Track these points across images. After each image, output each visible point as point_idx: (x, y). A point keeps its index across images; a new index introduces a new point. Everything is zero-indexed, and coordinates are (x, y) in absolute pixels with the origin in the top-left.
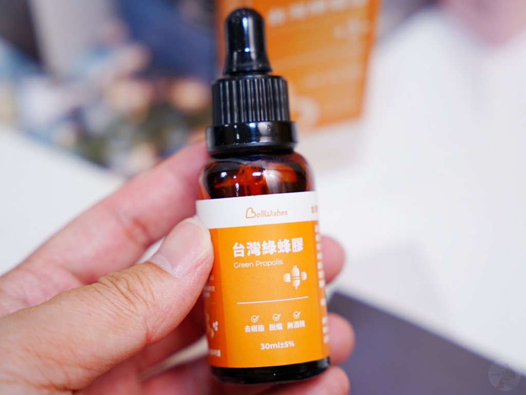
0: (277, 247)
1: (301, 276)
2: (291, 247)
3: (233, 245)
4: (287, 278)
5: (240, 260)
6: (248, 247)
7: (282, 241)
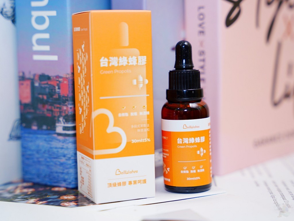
0: (195, 140)
1: (203, 152)
2: (200, 140)
3: (178, 139)
4: (198, 152)
5: (180, 145)
6: (183, 140)
7: (197, 138)
